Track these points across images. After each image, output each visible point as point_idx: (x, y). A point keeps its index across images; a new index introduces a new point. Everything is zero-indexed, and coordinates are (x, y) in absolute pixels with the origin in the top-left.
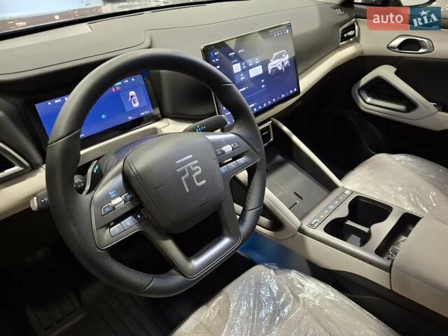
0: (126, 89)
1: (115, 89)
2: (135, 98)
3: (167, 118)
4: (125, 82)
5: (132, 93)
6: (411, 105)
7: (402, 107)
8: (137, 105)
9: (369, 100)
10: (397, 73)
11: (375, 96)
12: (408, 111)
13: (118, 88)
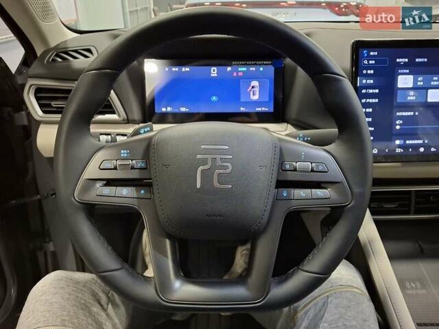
0: (250, 77)
1: (237, 74)
2: (257, 90)
3: (288, 123)
4: (251, 69)
5: (255, 83)
8: (256, 97)
13: (240, 74)
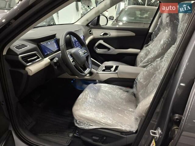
6: (109, 49)
7: (107, 50)
9: (98, 50)
10: (104, 42)
11: (100, 48)
12: (108, 51)
